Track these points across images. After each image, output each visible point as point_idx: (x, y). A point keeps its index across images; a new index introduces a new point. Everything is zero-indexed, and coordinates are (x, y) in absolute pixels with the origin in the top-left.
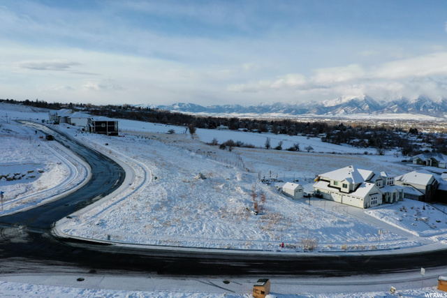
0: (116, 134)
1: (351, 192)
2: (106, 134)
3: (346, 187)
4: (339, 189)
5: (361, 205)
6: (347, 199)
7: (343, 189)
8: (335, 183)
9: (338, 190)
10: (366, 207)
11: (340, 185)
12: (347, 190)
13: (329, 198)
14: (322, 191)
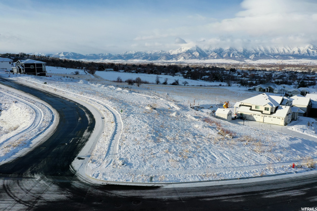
0: (44, 75)
1: (272, 113)
2: (35, 74)
3: (268, 110)
4: (262, 112)
5: (282, 123)
6: (269, 120)
7: (265, 112)
8: (256, 107)
9: (260, 113)
10: (286, 124)
11: (262, 109)
12: (269, 112)
13: (251, 119)
14: (244, 113)
